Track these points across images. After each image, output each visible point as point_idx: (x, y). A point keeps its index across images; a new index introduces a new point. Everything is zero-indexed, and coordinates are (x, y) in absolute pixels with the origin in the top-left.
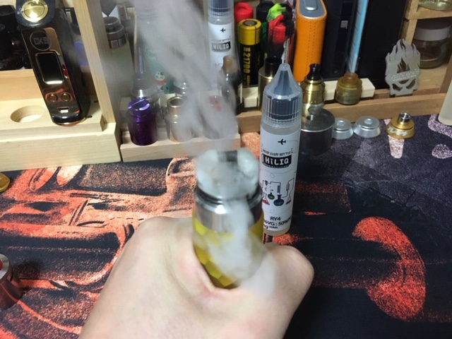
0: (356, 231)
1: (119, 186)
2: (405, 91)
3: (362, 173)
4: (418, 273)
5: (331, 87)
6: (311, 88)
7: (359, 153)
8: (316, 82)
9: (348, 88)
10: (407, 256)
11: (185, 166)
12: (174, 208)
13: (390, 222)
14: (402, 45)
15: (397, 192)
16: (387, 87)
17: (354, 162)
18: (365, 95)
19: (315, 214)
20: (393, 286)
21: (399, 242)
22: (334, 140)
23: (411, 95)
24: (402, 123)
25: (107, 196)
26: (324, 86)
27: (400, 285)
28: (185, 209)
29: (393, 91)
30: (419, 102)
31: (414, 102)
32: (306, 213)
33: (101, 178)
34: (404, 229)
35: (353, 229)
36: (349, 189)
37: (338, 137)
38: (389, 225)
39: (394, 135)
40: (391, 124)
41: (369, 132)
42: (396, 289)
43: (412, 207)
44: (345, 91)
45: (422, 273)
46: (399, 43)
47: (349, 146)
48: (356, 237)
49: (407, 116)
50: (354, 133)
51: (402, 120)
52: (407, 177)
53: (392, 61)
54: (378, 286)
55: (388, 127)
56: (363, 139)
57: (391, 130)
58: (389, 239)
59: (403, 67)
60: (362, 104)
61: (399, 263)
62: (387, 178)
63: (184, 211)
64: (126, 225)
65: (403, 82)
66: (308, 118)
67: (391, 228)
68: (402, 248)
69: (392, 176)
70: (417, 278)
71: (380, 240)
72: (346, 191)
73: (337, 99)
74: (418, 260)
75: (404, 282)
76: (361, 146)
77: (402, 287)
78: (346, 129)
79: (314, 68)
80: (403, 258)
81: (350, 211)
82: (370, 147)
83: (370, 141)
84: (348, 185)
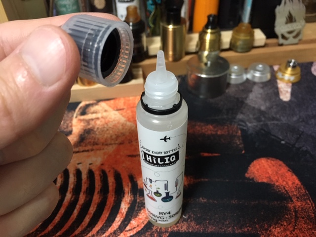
0: (249, 172)
2: (291, 40)
3: (254, 115)
4: (309, 216)
5: (227, 36)
6: (208, 37)
7: (252, 96)
8: (213, 31)
9: (242, 37)
10: (298, 198)
11: (93, 109)
13: (281, 162)
15: (287, 133)
16: (276, 36)
17: (247, 105)
18: (257, 44)
19: (210, 155)
20: (285, 230)
21: (290, 183)
22: (229, 85)
23: (296, 44)
24: (290, 69)
26: (220, 35)
27: (291, 229)
28: (88, 151)
29: (281, 41)
30: (304, 50)
31: (300, 51)
32: (202, 154)
34: (295, 170)
35: (246, 170)
36: (242, 130)
37: (232, 82)
38: (280, 165)
39: (282, 79)
40: (280, 70)
41: (260, 78)
42: (288, 233)
43: (301, 148)
44: (239, 40)
45: (313, 215)
47: (243, 90)
48: (248, 179)
49: (294, 63)
50: (247, 79)
51: (289, 66)
52: (295, 119)
53: (281, 13)
54: (270, 231)
55: (277, 72)
56: (254, 83)
57: (279, 75)
58: (280, 180)
59: (291, 19)
60: (254, 52)
61: (291, 205)
62: (277, 120)
63: (86, 154)
65: (290, 32)
66: (206, 64)
67: (282, 169)
68: (293, 190)
69: (282, 118)
70: (308, 221)
71: (272, 181)
72: (240, 132)
73: (232, 47)
74: (309, 201)
75: (296, 225)
76: (253, 90)
77: (294, 231)
78: (239, 74)
79: (211, 19)
80: (294, 200)
81: (243, 152)
82: (261, 91)
83: (261, 85)
84: (241, 127)
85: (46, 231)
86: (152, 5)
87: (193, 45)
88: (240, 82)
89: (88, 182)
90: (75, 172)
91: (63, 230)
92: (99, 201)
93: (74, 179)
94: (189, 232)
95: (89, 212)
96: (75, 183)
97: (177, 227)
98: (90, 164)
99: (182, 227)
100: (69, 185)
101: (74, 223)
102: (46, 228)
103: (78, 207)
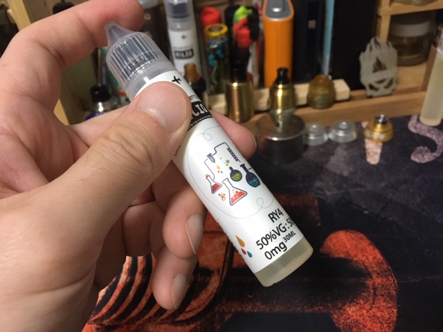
0: (324, 246)
2: (382, 91)
3: (334, 182)
4: (389, 293)
5: (302, 90)
6: (280, 93)
7: (333, 160)
8: (285, 86)
9: (320, 92)
10: (378, 274)
13: (362, 235)
14: (376, 43)
15: (371, 202)
16: (362, 87)
17: (327, 170)
18: (339, 97)
20: (361, 309)
21: (371, 258)
22: (306, 147)
23: (390, 95)
24: (379, 126)
26: (293, 90)
27: (368, 308)
30: (398, 102)
31: (392, 103)
34: (377, 244)
36: (320, 200)
37: (311, 144)
38: (361, 239)
39: (371, 139)
40: (368, 127)
41: (344, 137)
42: (364, 312)
43: (386, 218)
44: (317, 95)
45: (395, 293)
46: (372, 41)
47: (323, 154)
48: (323, 254)
49: (384, 118)
50: (329, 140)
51: (378, 122)
52: (383, 185)
53: (367, 60)
54: (344, 310)
55: (365, 130)
56: (337, 144)
57: (367, 133)
58: (360, 255)
59: (379, 66)
60: (336, 107)
61: (369, 282)
62: (362, 186)
65: (381, 82)
66: (278, 125)
67: (363, 242)
68: (374, 265)
69: (367, 184)
70: (388, 299)
71: (350, 256)
72: (316, 202)
73: (310, 103)
74: (390, 278)
75: (373, 304)
76: (335, 152)
77: (371, 309)
78: (319, 135)
79: (282, 73)
80: (374, 277)
81: (319, 224)
82: (345, 153)
83: (345, 146)
84: (319, 196)
85: (100, 314)
86: (214, 59)
87: (263, 103)
88: (320, 143)
89: (145, 262)
91: (119, 312)
94: (254, 312)
97: (241, 307)
99: (246, 307)
101: (128, 306)
103: (134, 288)
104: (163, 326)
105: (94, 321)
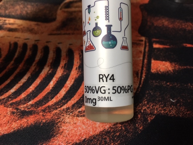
1: (17, 15)
11: (76, 5)
12: (59, 32)
25: (5, 20)
28: (69, 34)
32: (185, 45)
33: (6, 9)
63: (67, 36)
64: (12, 42)
85: (18, 99)
89: (67, 59)
90: (55, 50)
91: (36, 99)
92: (77, 77)
93: (54, 55)
94: (179, 117)
95: (66, 85)
96: (54, 58)
97: (165, 110)
98: (70, 45)
99: (170, 111)
100: (48, 60)
101: (49, 93)
102: (19, 95)
103: (54, 79)
104: (80, 118)
105: (11, 104)
